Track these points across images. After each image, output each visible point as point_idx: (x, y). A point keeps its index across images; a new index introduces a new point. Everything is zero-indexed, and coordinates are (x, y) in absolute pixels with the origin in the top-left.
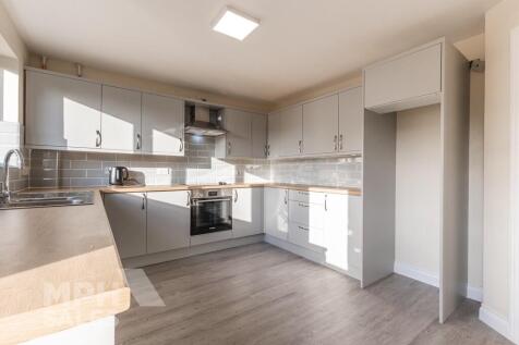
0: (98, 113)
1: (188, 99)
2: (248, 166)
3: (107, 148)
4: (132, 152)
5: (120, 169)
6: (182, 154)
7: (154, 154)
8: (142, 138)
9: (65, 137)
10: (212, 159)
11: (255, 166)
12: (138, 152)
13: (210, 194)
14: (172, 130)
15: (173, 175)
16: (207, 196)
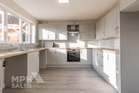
0: (48, 31)
1: (68, 24)
2: (90, 42)
3: (50, 39)
4: (55, 39)
5: (54, 44)
6: (67, 39)
7: (60, 39)
8: (57, 36)
9: (43, 37)
10: (77, 40)
11: (92, 42)
12: (56, 39)
13: (73, 50)
14: (64, 33)
15: (66, 45)
16: (72, 51)
